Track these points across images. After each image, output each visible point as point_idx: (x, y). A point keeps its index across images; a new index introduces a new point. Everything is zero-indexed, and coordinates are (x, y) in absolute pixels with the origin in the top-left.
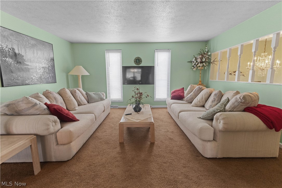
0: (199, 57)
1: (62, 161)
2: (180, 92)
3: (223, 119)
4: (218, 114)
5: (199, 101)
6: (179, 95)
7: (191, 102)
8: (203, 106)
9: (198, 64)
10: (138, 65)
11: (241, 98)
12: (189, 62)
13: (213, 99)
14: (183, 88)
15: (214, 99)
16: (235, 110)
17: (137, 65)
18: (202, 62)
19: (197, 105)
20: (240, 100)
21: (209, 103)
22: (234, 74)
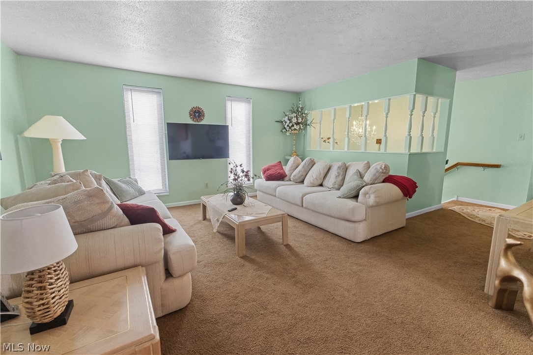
0: (292, 115)
1: (177, 311)
2: (277, 168)
3: (374, 192)
4: (366, 188)
5: (316, 179)
6: (279, 173)
7: (302, 182)
8: (321, 185)
9: (293, 126)
10: (198, 122)
11: (383, 167)
12: (277, 121)
13: (336, 174)
14: (280, 162)
15: (338, 173)
16: (376, 182)
17: (195, 121)
18: (298, 124)
19: (314, 184)
20: (381, 170)
21: (331, 179)
22: (328, 141)
